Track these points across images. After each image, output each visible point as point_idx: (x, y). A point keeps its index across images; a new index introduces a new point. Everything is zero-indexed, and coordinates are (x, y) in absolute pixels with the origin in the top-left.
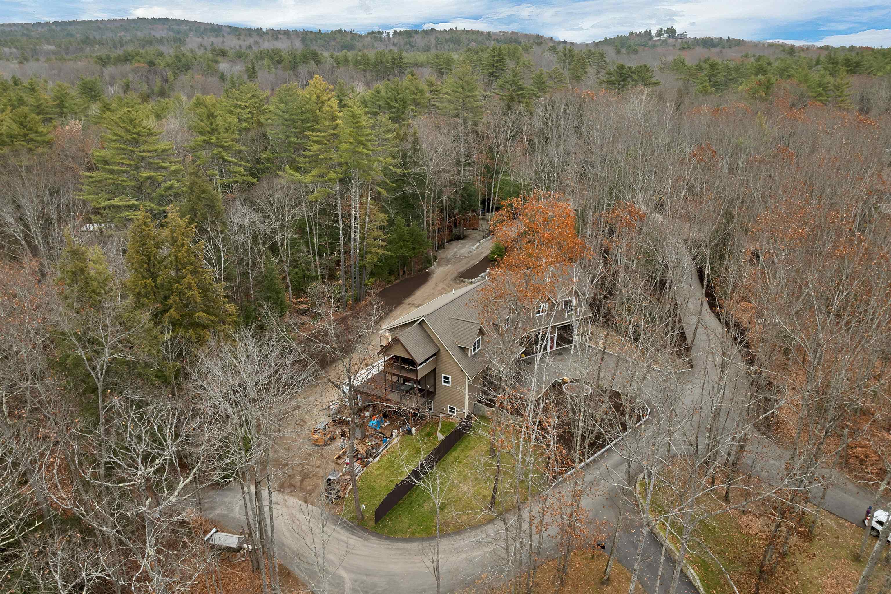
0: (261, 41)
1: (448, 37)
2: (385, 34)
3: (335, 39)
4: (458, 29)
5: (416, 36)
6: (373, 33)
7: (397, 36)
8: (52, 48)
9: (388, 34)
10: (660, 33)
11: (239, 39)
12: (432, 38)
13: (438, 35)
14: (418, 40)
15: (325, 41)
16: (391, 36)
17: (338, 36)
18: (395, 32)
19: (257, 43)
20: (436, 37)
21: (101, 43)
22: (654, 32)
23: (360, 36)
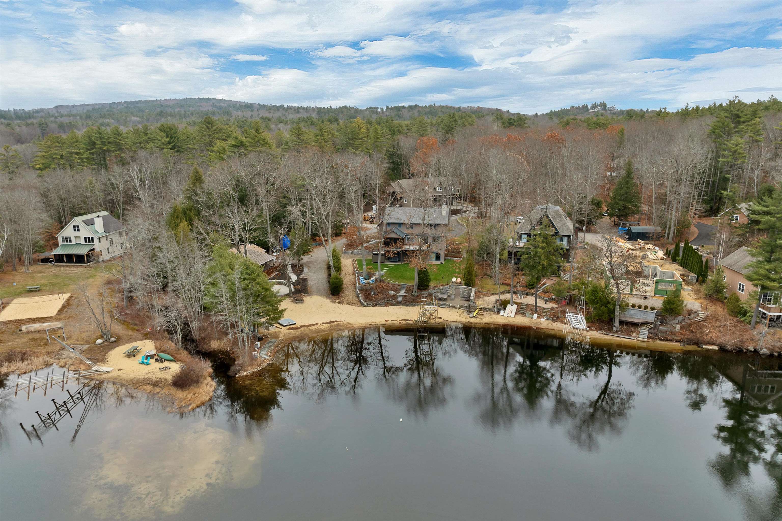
0: (287, 114)
1: (427, 110)
2: (379, 110)
3: (342, 112)
4: (436, 105)
5: (403, 110)
6: (370, 108)
7: (389, 110)
8: (138, 119)
9: (382, 109)
10: (594, 107)
11: (270, 112)
12: (416, 112)
13: (420, 109)
14: (404, 112)
15: (335, 114)
16: (384, 110)
17: (345, 110)
18: (387, 108)
19: (284, 115)
20: (419, 111)
21: (171, 115)
22: (589, 107)
23: (361, 111)
